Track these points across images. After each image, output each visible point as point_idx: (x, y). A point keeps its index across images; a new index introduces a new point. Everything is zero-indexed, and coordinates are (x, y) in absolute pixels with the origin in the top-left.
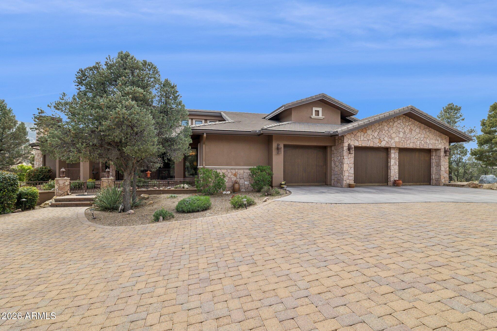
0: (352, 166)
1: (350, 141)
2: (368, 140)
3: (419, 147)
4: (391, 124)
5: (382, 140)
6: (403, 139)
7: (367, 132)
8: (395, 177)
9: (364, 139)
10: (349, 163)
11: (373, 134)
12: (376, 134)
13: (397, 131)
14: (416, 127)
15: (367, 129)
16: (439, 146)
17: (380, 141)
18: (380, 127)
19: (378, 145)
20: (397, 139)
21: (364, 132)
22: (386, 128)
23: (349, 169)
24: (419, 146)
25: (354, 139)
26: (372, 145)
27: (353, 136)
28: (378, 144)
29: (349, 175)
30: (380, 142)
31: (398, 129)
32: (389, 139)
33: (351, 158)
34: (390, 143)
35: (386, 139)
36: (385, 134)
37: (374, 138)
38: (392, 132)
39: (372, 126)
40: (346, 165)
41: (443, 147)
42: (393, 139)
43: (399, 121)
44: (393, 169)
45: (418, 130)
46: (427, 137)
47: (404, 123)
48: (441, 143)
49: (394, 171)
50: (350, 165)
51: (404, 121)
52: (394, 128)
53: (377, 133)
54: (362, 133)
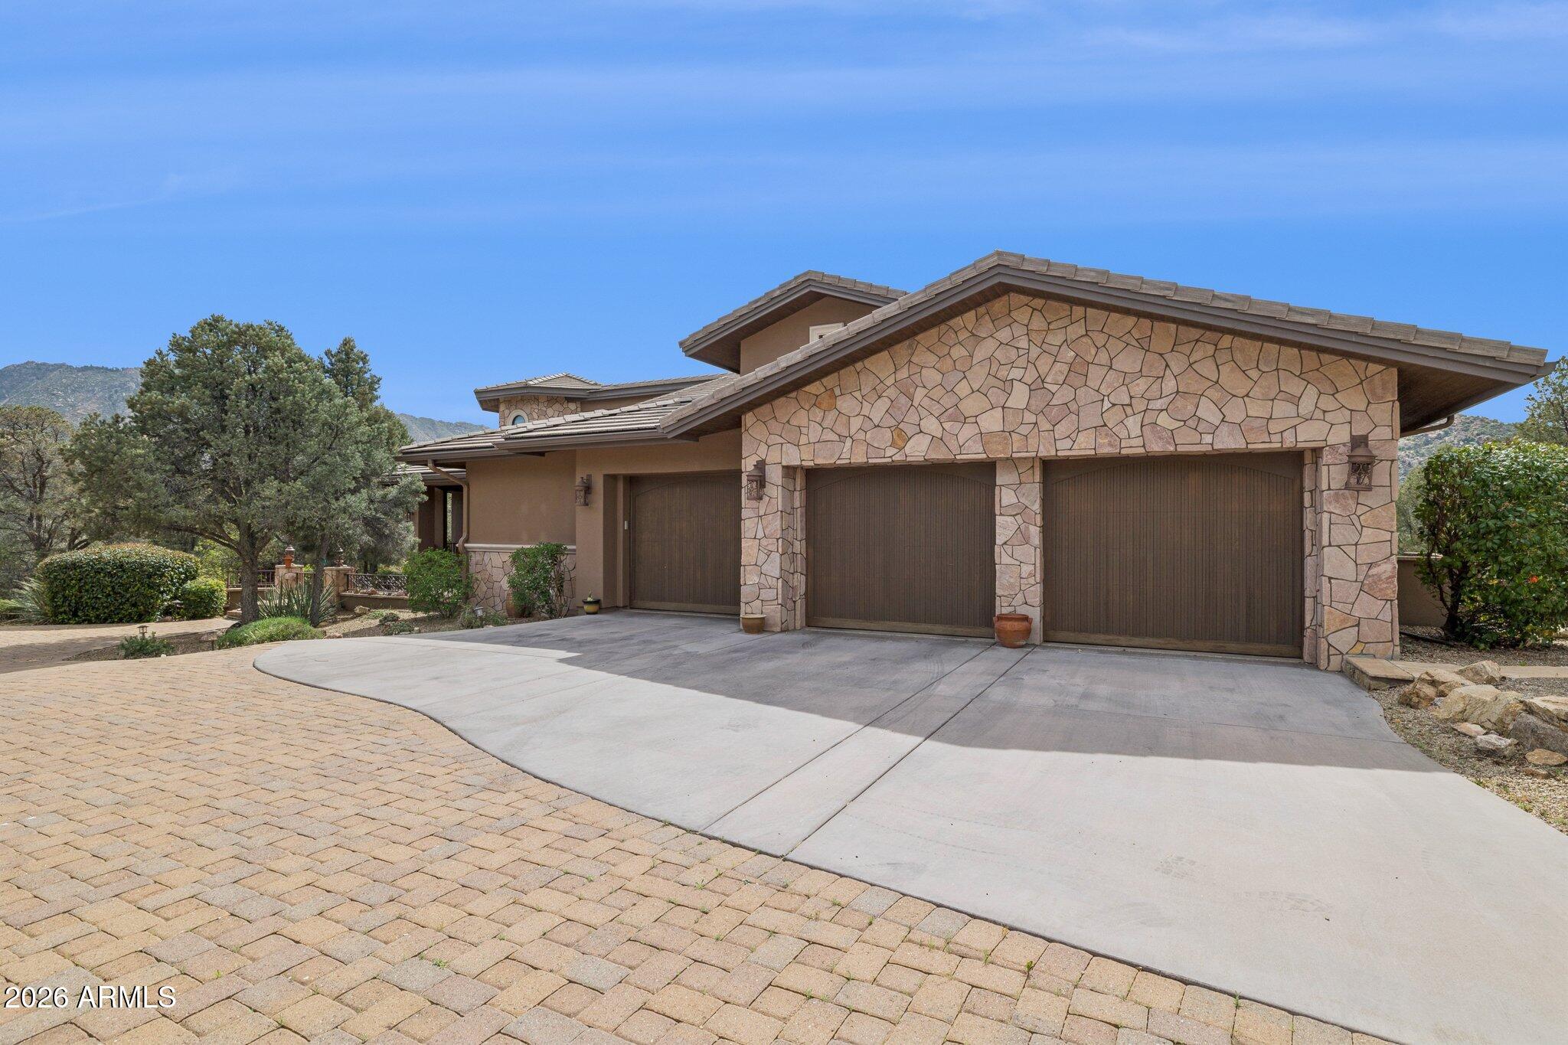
0: (773, 548)
1: (763, 448)
2: (842, 438)
3: (1141, 450)
4: (958, 352)
5: (910, 430)
6: (1030, 418)
7: (839, 403)
8: (1020, 598)
9: (824, 438)
10: (760, 534)
11: (865, 412)
12: (878, 411)
13: (991, 380)
14: (1115, 346)
15: (837, 392)
16: (1307, 436)
17: (900, 438)
18: (903, 374)
19: (891, 455)
20: (992, 422)
21: (824, 406)
22: (931, 376)
23: (762, 557)
24: (1139, 442)
25: (783, 441)
26: (859, 458)
27: (774, 426)
28: (890, 452)
29: (763, 580)
30: (900, 443)
31: (1003, 374)
32: (947, 426)
33: (770, 517)
34: (953, 445)
35: (931, 425)
36: (926, 402)
37: (868, 425)
38: (963, 389)
39: (863, 377)
40: (751, 542)
41: (1341, 436)
42: (974, 420)
43: (1004, 335)
44: (1006, 560)
45: (1129, 361)
46: (1196, 386)
47: (1033, 335)
48: (1318, 414)
49: (1016, 569)
50: (764, 542)
51: (1034, 326)
52: (976, 368)
53: (883, 405)
54: (817, 410)
